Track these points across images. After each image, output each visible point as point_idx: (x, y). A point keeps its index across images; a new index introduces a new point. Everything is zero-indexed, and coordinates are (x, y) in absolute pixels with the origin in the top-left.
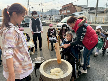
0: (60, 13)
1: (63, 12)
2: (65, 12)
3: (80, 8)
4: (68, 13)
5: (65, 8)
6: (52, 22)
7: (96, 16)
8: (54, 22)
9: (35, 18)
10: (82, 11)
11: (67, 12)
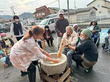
0: (34, 16)
1: (38, 15)
2: (40, 15)
3: (53, 10)
4: (43, 16)
5: (39, 11)
6: (28, 25)
7: (69, 17)
8: (30, 25)
9: (17, 22)
10: (56, 13)
11: (41, 14)
